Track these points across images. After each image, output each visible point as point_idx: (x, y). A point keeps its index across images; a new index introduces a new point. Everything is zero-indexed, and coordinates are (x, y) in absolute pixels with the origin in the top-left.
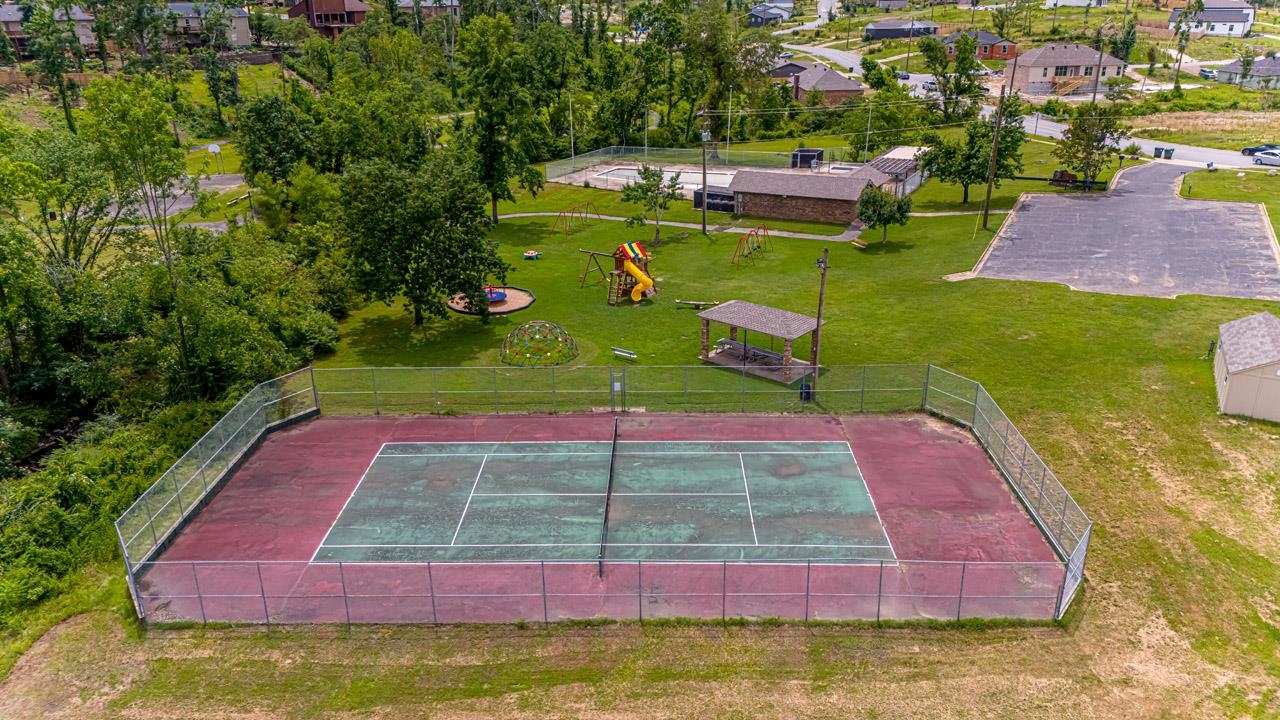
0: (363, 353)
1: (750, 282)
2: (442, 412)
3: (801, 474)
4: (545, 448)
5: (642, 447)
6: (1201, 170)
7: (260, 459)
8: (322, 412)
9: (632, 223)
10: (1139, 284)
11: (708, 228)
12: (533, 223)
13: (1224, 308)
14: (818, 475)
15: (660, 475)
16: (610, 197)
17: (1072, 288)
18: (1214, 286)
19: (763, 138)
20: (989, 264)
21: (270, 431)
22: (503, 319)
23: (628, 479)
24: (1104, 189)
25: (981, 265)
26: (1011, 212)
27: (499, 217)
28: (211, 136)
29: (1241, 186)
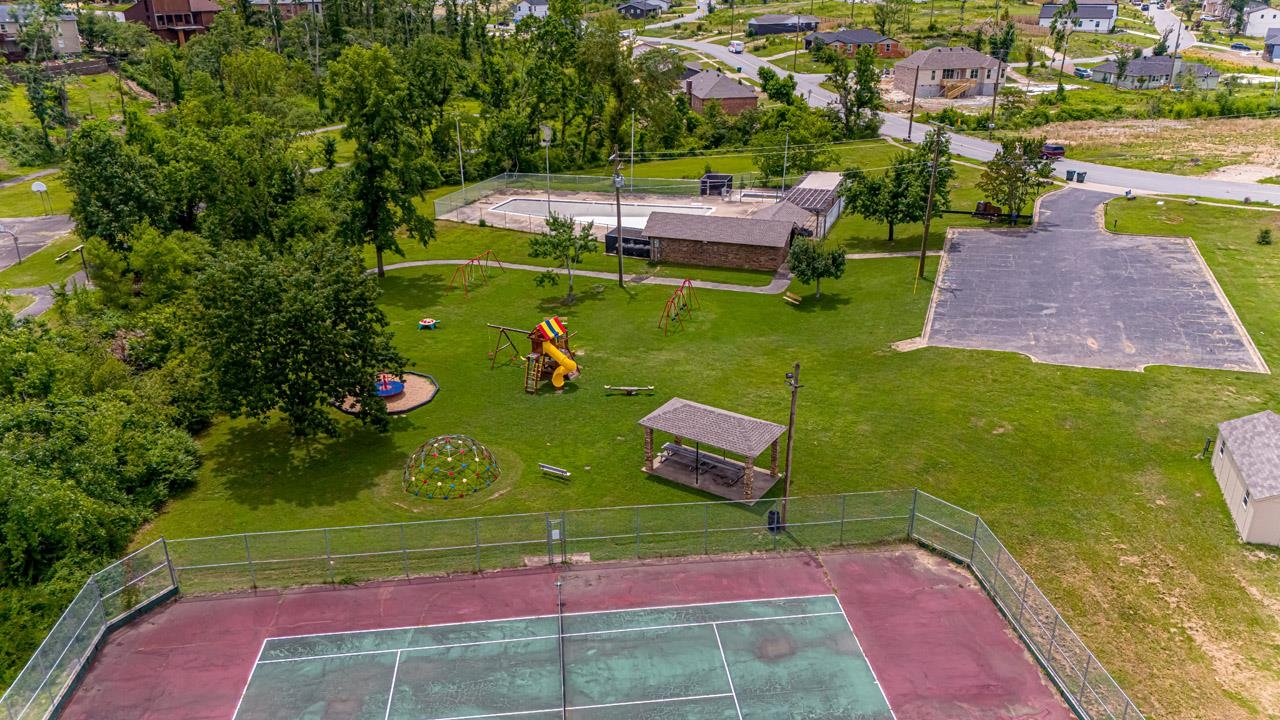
0: (232, 485)
1: (683, 354)
2: (337, 579)
3: (792, 653)
4: (473, 634)
5: (592, 622)
6: (1118, 198)
7: (98, 680)
8: (182, 589)
9: (542, 281)
10: (1100, 351)
11: (626, 278)
12: (425, 275)
13: (1197, 383)
14: (810, 654)
15: (623, 669)
16: (510, 238)
17: (1034, 359)
18: (1177, 351)
19: (664, 157)
20: (937, 326)
21: (111, 629)
22: (403, 422)
23: (585, 679)
24: (1030, 223)
25: (929, 328)
26: (942, 253)
27: (386, 268)
28: (37, 163)
29: (1164, 218)
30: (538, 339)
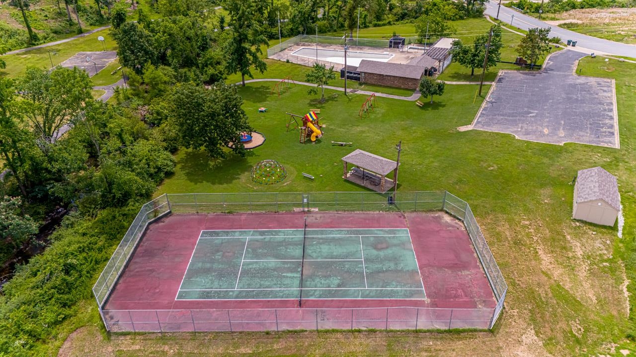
0: (188, 174)
1: (367, 128)
2: (227, 211)
3: (387, 248)
4: (274, 233)
5: (316, 232)
6: (587, 56)
7: (147, 240)
8: (172, 211)
9: (310, 93)
10: (548, 134)
11: (348, 90)
12: (262, 86)
13: (585, 151)
14: (394, 248)
15: (325, 249)
16: (299, 69)
17: (517, 137)
18: (583, 136)
20: (480, 120)
21: (150, 224)
22: (251, 152)
23: (311, 251)
24: (540, 69)
25: (476, 121)
26: (493, 83)
27: (246, 82)
28: (97, 24)
29: (606, 68)
30: (305, 121)
